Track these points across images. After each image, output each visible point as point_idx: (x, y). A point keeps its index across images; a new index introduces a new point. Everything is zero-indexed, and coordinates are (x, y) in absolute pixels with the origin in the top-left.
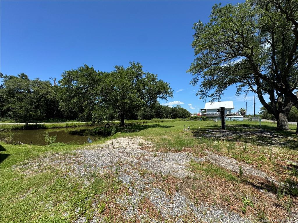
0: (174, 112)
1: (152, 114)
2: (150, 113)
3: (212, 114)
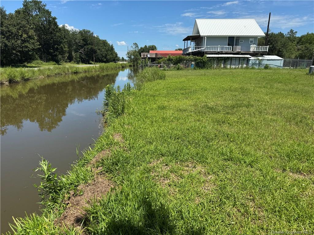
3: (219, 50)
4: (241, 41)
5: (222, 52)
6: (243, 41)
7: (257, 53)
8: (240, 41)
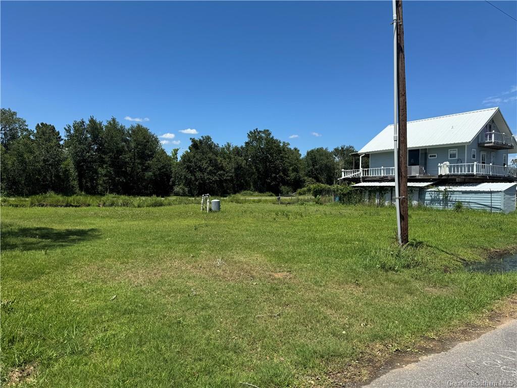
3: (382, 175)
4: (433, 156)
5: (387, 177)
6: (435, 156)
7: (453, 177)
8: (431, 156)
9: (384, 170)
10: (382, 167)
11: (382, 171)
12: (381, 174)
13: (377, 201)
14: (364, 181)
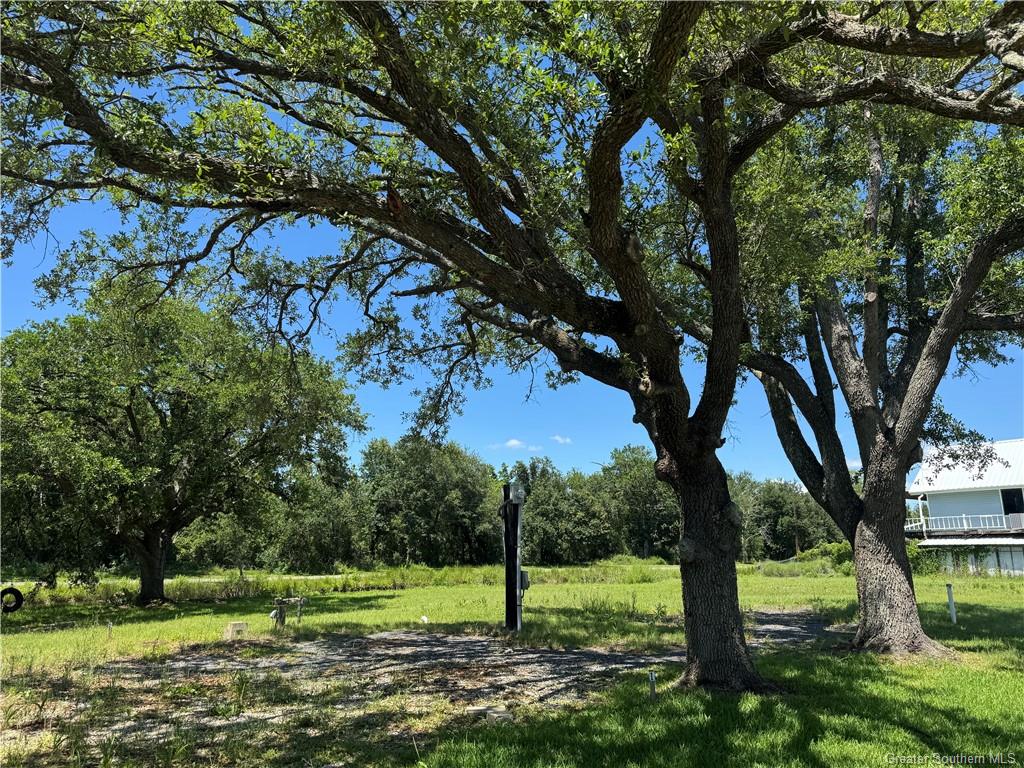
0: (783, 514)
1: (587, 532)
2: (579, 523)
3: (966, 527)
5: (977, 531)
9: (967, 519)
10: (964, 516)
11: (964, 521)
12: (962, 525)
13: (971, 569)
14: (930, 537)
